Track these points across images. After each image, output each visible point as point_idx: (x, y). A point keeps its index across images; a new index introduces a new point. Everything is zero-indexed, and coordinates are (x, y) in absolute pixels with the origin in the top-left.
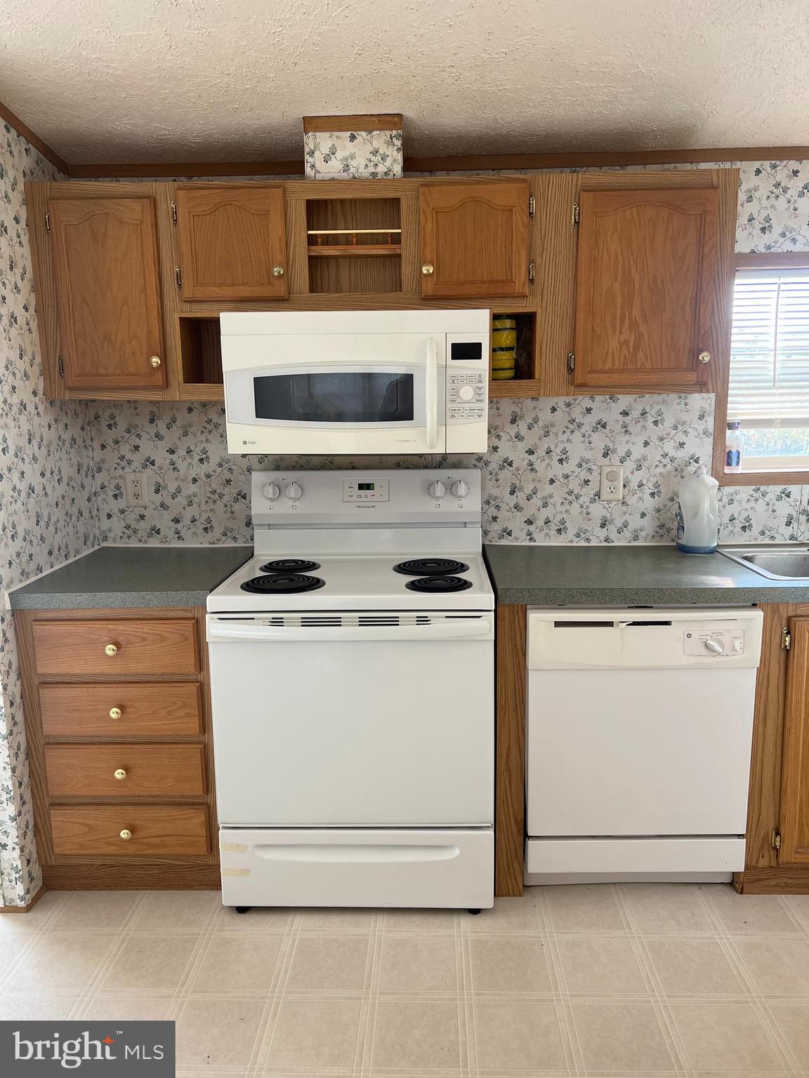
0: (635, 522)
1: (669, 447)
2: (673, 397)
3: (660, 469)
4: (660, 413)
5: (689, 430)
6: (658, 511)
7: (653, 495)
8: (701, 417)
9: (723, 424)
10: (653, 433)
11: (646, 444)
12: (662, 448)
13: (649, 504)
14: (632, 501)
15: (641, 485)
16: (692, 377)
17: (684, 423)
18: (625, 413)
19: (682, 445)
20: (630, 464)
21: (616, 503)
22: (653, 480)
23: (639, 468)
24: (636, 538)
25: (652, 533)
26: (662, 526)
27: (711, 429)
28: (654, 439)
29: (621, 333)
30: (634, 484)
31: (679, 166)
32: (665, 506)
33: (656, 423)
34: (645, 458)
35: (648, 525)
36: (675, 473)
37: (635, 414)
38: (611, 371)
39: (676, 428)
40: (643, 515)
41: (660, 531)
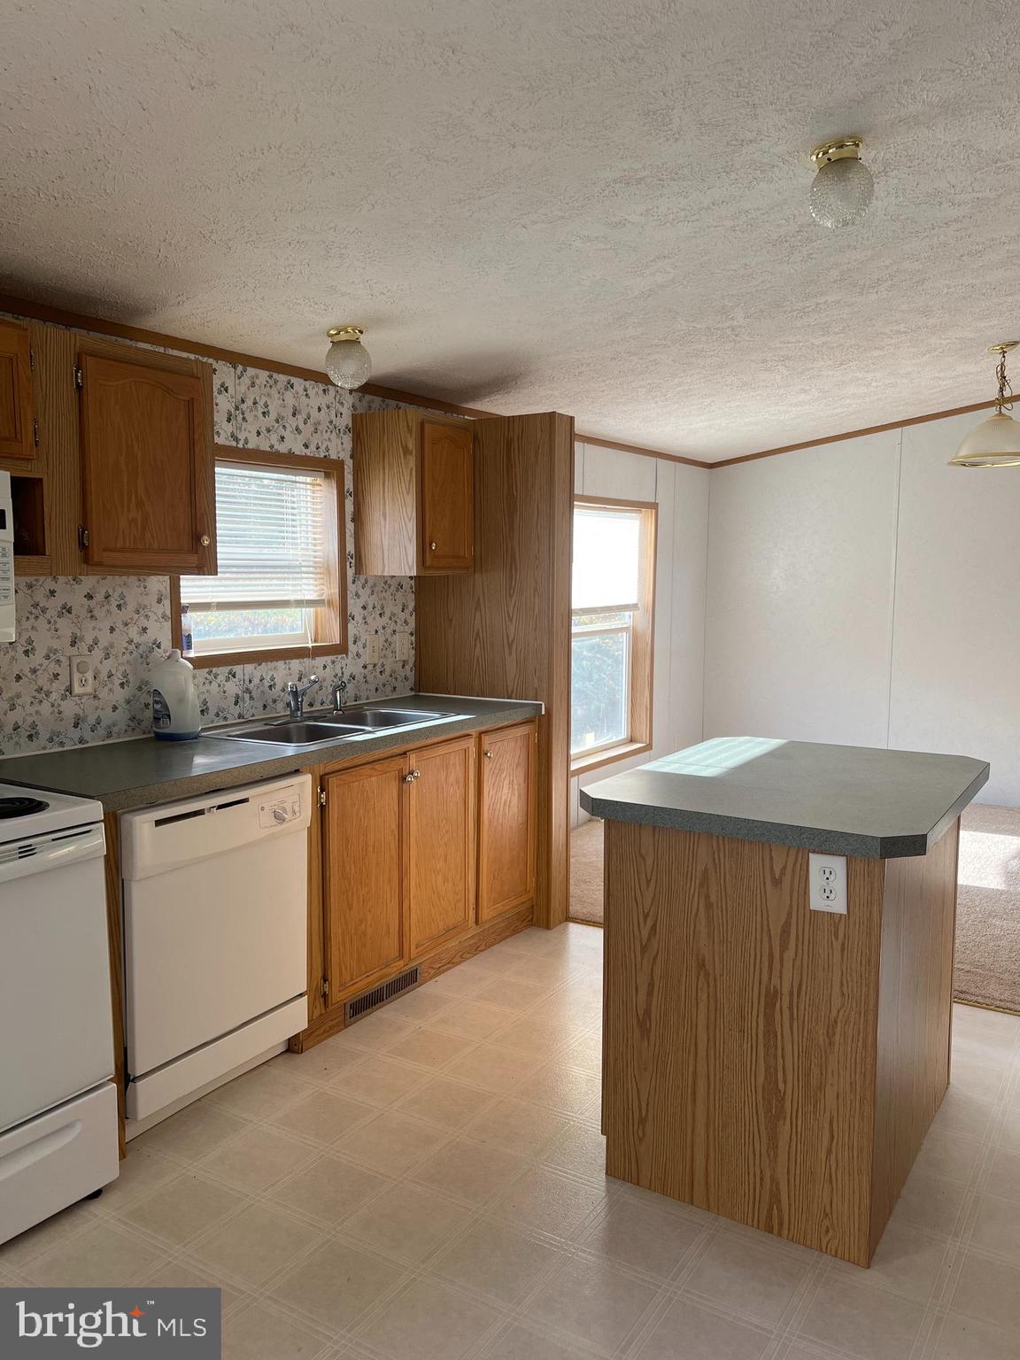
0: (108, 716)
1: (133, 632)
2: (133, 579)
3: (127, 657)
4: (122, 597)
5: (149, 614)
6: (128, 702)
7: (122, 685)
8: (159, 601)
9: (178, 610)
10: (119, 617)
11: (112, 630)
12: (127, 634)
13: (120, 695)
14: (103, 694)
15: (110, 676)
16: (193, 559)
17: (145, 607)
18: (89, 597)
19: (145, 629)
20: (98, 653)
21: (88, 697)
22: (122, 669)
23: (107, 656)
24: (109, 735)
25: (124, 728)
26: (133, 719)
27: (168, 613)
28: (119, 625)
29: (129, 511)
30: (104, 675)
31: (119, 339)
32: (134, 696)
33: (119, 607)
34: (112, 645)
35: (121, 717)
36: (140, 660)
37: (99, 597)
38: (122, 550)
39: (138, 612)
40: (115, 708)
41: (131, 724)
